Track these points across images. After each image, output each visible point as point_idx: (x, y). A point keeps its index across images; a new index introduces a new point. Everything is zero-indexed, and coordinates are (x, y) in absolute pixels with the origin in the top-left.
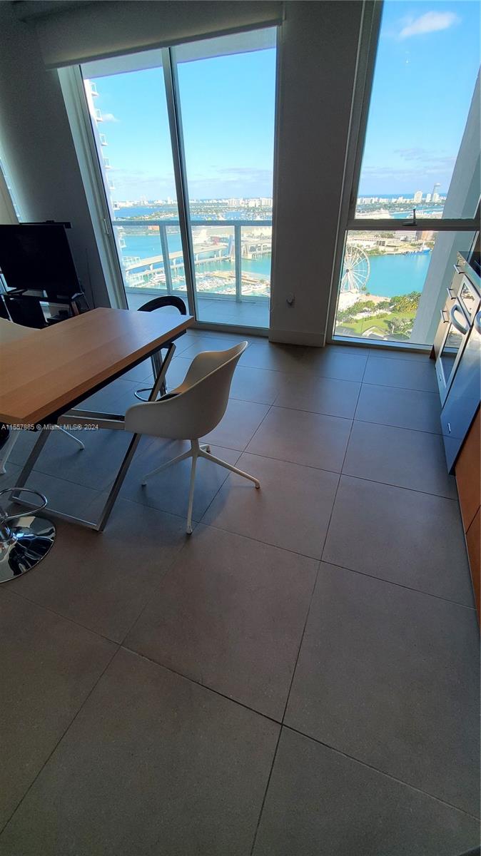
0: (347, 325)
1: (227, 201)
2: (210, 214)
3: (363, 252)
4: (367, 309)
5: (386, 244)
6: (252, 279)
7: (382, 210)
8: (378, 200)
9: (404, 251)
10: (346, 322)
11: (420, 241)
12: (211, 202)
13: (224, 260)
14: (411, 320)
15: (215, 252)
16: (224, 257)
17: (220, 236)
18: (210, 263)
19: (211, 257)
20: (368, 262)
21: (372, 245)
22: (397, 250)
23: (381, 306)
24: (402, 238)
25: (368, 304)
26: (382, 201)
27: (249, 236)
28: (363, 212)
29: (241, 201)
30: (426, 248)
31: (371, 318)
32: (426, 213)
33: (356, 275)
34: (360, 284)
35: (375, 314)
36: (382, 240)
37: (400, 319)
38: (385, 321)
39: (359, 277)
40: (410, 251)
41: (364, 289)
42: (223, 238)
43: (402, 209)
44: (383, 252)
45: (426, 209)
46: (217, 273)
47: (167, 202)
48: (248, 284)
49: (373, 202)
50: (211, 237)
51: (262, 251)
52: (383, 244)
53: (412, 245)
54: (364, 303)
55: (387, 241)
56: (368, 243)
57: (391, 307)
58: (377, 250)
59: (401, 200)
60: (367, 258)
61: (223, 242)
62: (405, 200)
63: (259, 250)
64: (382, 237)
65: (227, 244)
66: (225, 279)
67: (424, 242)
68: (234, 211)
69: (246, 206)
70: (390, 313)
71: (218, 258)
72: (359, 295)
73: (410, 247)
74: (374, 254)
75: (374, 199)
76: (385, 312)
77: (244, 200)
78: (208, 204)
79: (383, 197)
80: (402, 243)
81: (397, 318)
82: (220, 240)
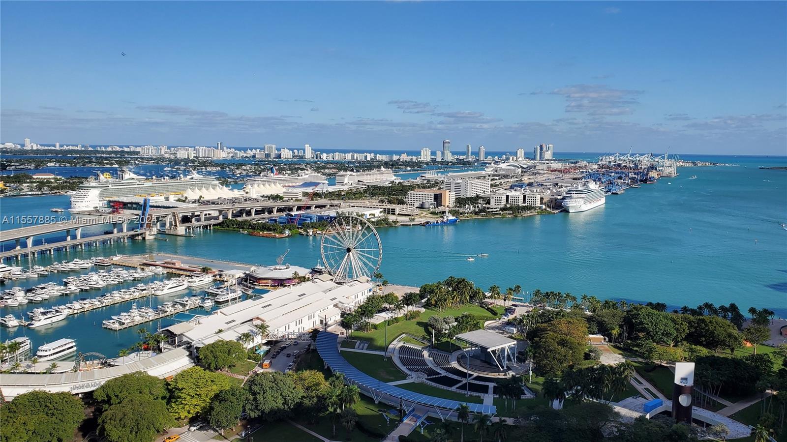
0: (361, 334)
1: (138, 149)
2: (108, 166)
3: (368, 224)
4: (387, 306)
5: (397, 212)
6: (186, 266)
7: (383, 169)
8: (375, 157)
9: (423, 221)
10: (360, 329)
11: (441, 209)
12: (109, 149)
13: (132, 237)
14: (456, 320)
15: (115, 225)
16: (132, 233)
17: (125, 200)
18: (104, 242)
19: (106, 233)
20: (378, 236)
21: (377, 212)
22: (414, 219)
23: (409, 299)
24: (417, 204)
25: (388, 298)
26: (378, 157)
27: (179, 200)
28: (358, 171)
29: (164, 150)
30: (451, 218)
31: (396, 320)
32: (439, 174)
33: (363, 256)
34: (370, 269)
35: (400, 314)
36: (390, 206)
37: (441, 320)
38: (419, 324)
39: (367, 258)
40: (431, 220)
41: (378, 276)
42: (132, 203)
43: (409, 168)
44: (396, 222)
45: (439, 168)
46: (117, 259)
47: (23, 145)
48: (179, 275)
49: (369, 159)
50: (110, 202)
51: (203, 223)
52: (393, 212)
53: (432, 213)
54: (382, 298)
55: (398, 208)
56: (373, 211)
57: (423, 301)
58: (386, 220)
59: (404, 157)
60: (375, 231)
61: (130, 208)
62: (410, 157)
63: (198, 220)
64: (390, 202)
65: (140, 212)
66: (134, 268)
67: (447, 210)
68: (151, 163)
69: (173, 157)
70: (423, 310)
71: (121, 235)
72: (371, 285)
73: (431, 215)
74: (383, 225)
75: (368, 155)
76: (416, 309)
77: (169, 148)
78: (103, 152)
79: (382, 153)
80: (417, 211)
81: (436, 317)
82: (125, 205)
